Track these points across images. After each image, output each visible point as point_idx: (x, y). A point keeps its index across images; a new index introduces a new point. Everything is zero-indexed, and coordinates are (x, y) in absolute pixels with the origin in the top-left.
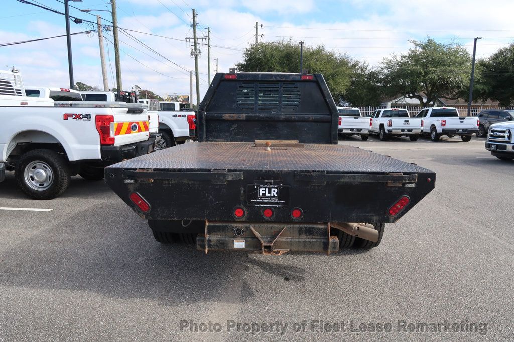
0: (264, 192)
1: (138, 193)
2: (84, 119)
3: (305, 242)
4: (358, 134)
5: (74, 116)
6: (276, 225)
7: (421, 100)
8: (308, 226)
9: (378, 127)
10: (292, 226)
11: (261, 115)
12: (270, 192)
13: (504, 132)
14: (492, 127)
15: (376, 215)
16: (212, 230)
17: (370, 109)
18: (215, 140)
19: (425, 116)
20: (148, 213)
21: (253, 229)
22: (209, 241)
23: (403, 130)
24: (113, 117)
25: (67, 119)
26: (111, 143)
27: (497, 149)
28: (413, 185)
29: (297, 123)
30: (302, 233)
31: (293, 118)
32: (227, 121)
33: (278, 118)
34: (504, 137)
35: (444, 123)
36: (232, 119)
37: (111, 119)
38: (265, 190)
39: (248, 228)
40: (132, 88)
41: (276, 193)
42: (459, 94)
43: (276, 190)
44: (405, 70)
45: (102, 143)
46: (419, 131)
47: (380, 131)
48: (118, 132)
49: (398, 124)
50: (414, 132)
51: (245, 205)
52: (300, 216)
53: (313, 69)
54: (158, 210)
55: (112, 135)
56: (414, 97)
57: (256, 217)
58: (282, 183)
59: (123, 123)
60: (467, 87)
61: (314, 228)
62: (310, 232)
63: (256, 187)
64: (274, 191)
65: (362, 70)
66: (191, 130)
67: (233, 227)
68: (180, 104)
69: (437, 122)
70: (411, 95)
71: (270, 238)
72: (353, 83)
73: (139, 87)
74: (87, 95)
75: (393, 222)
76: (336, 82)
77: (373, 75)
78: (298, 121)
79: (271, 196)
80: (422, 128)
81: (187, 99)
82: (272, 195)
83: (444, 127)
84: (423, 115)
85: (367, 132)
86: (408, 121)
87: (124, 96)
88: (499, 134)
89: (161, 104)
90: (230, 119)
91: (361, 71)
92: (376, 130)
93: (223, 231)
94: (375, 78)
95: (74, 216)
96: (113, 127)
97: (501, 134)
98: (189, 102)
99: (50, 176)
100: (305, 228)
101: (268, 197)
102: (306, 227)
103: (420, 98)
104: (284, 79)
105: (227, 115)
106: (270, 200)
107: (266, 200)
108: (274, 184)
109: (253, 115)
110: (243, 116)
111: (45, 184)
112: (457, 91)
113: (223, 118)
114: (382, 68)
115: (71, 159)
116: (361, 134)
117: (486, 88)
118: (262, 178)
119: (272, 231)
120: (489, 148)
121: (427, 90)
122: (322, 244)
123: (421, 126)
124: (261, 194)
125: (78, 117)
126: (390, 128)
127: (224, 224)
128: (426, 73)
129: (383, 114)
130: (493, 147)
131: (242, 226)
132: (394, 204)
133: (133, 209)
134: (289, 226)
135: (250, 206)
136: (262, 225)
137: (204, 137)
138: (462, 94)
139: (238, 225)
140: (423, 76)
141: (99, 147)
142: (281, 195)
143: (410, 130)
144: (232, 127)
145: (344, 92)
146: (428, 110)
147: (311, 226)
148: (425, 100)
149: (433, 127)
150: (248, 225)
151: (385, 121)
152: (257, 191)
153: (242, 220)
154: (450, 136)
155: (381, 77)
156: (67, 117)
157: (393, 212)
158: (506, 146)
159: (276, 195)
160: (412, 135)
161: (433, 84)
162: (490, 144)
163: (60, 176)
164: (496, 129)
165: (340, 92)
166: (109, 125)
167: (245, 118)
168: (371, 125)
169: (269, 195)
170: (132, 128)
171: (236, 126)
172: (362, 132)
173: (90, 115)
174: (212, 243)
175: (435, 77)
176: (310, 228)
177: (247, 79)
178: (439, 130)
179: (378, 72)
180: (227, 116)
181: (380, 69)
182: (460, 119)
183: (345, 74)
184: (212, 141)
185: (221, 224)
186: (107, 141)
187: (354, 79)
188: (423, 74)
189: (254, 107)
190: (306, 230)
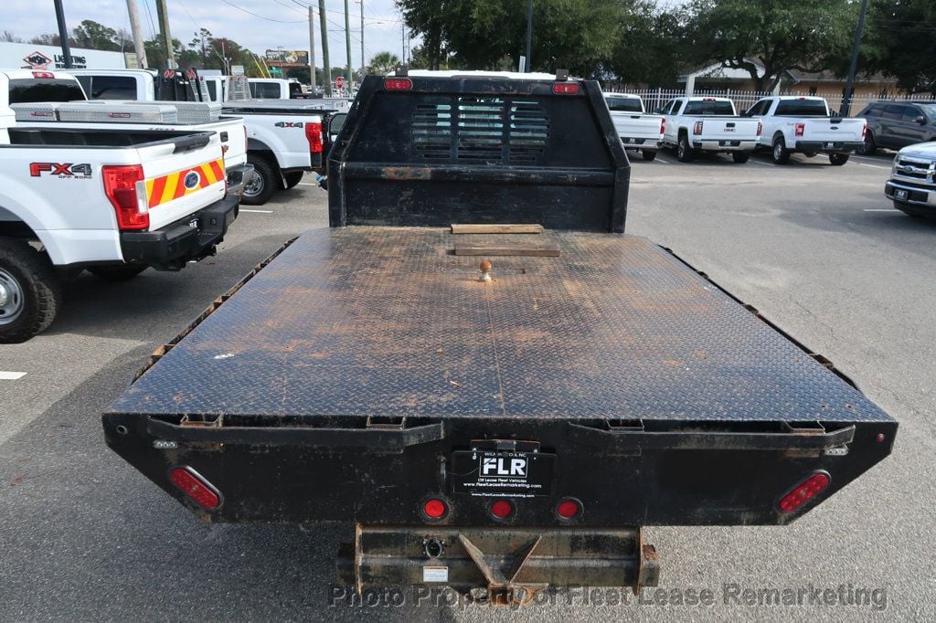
0: (494, 467)
1: (190, 469)
2: (77, 174)
3: (584, 569)
4: (637, 149)
5: (54, 169)
6: (519, 533)
7: (753, 72)
8: (593, 533)
9: (675, 134)
10: (555, 533)
11: (464, 168)
12: (507, 466)
13: (926, 166)
14: (902, 154)
15: (749, 511)
16: (370, 543)
17: (659, 94)
18: (365, 221)
19: (765, 113)
20: (217, 512)
21: (467, 543)
22: (365, 568)
23: (722, 143)
24: (140, 167)
25: (39, 175)
26: (142, 226)
27: (909, 198)
28: (842, 451)
29: (540, 187)
30: (579, 548)
31: (533, 176)
32: (390, 181)
33: (501, 177)
34: (924, 176)
35: (800, 130)
36: (402, 178)
37: (137, 173)
38: (497, 463)
39: (454, 540)
40: (196, 34)
41: (523, 469)
42: (824, 62)
43: (523, 463)
44: (729, 12)
45: (123, 227)
46: (753, 145)
47: (679, 141)
48: (156, 200)
49: (713, 130)
50: (743, 145)
51: (448, 493)
52: (576, 513)
53: (552, 8)
54: (242, 504)
55: (142, 207)
56: (742, 65)
57: (474, 515)
58: (536, 446)
59: (166, 177)
60: (843, 50)
61: (606, 538)
62: (596, 545)
63: (475, 458)
64: (518, 464)
65: (645, 10)
66: (313, 154)
67: (421, 537)
68: (290, 85)
69: (787, 125)
70: (735, 62)
71: (505, 559)
72: (627, 35)
73: (208, 33)
74: (93, 77)
75: (786, 523)
76: (594, 34)
77: (665, 20)
78: (542, 184)
79: (510, 474)
80: (758, 138)
81: (304, 58)
82: (513, 472)
83: (801, 139)
84: (762, 111)
85: (653, 145)
86: (733, 125)
87: (172, 80)
88: (914, 168)
89: (252, 85)
90: (397, 177)
91: (643, 11)
92: (671, 139)
93: (396, 545)
94: (670, 25)
95: (71, 395)
96: (143, 189)
97: (920, 170)
98: (309, 64)
99: (16, 296)
100: (586, 536)
101: (503, 477)
102: (589, 536)
103: (752, 69)
104: (515, 92)
105: (392, 169)
106: (509, 482)
107: (497, 482)
108: (519, 449)
109: (448, 169)
110: (426, 171)
111: (8, 312)
112: (822, 57)
113: (383, 176)
114: (684, 7)
115: (56, 260)
116: (643, 149)
117: (877, 51)
118: (491, 436)
119: (511, 544)
120: (892, 194)
121: (767, 54)
122: (622, 571)
123: (758, 135)
124: (486, 472)
125: (62, 169)
126: (699, 138)
127: (399, 531)
128: (769, 20)
129: (687, 107)
130: (901, 194)
131: (441, 536)
132: (794, 488)
133: (182, 502)
134: (550, 534)
135: (462, 496)
136: (486, 533)
137: (343, 216)
138: (829, 63)
139: (431, 533)
140: (763, 26)
141: (116, 235)
142: (533, 472)
143: (736, 143)
144: (402, 195)
145: (609, 54)
146: (771, 102)
147: (599, 533)
148: (761, 73)
149: (779, 137)
150: (454, 533)
151: (690, 123)
152: (477, 465)
153: (440, 523)
154: (810, 155)
155: (681, 24)
156: (37, 169)
157: (788, 505)
158: (927, 194)
159: (521, 473)
160: (738, 151)
161: (779, 41)
162: (895, 188)
163: (37, 296)
164: (909, 159)
165: (603, 55)
166: (134, 186)
167: (429, 177)
168: (663, 130)
169: (507, 472)
170: (188, 180)
171: (410, 193)
172: (644, 145)
173: (89, 166)
174: (371, 573)
175: (786, 28)
176: (597, 537)
177: (435, 91)
178: (790, 142)
179: (677, 15)
180: (390, 171)
181: (680, 7)
182: (832, 122)
183: (613, 18)
184: (359, 224)
185: (392, 531)
186: (131, 220)
187: (629, 28)
188: (763, 22)
189: (450, 151)
190: (588, 542)
